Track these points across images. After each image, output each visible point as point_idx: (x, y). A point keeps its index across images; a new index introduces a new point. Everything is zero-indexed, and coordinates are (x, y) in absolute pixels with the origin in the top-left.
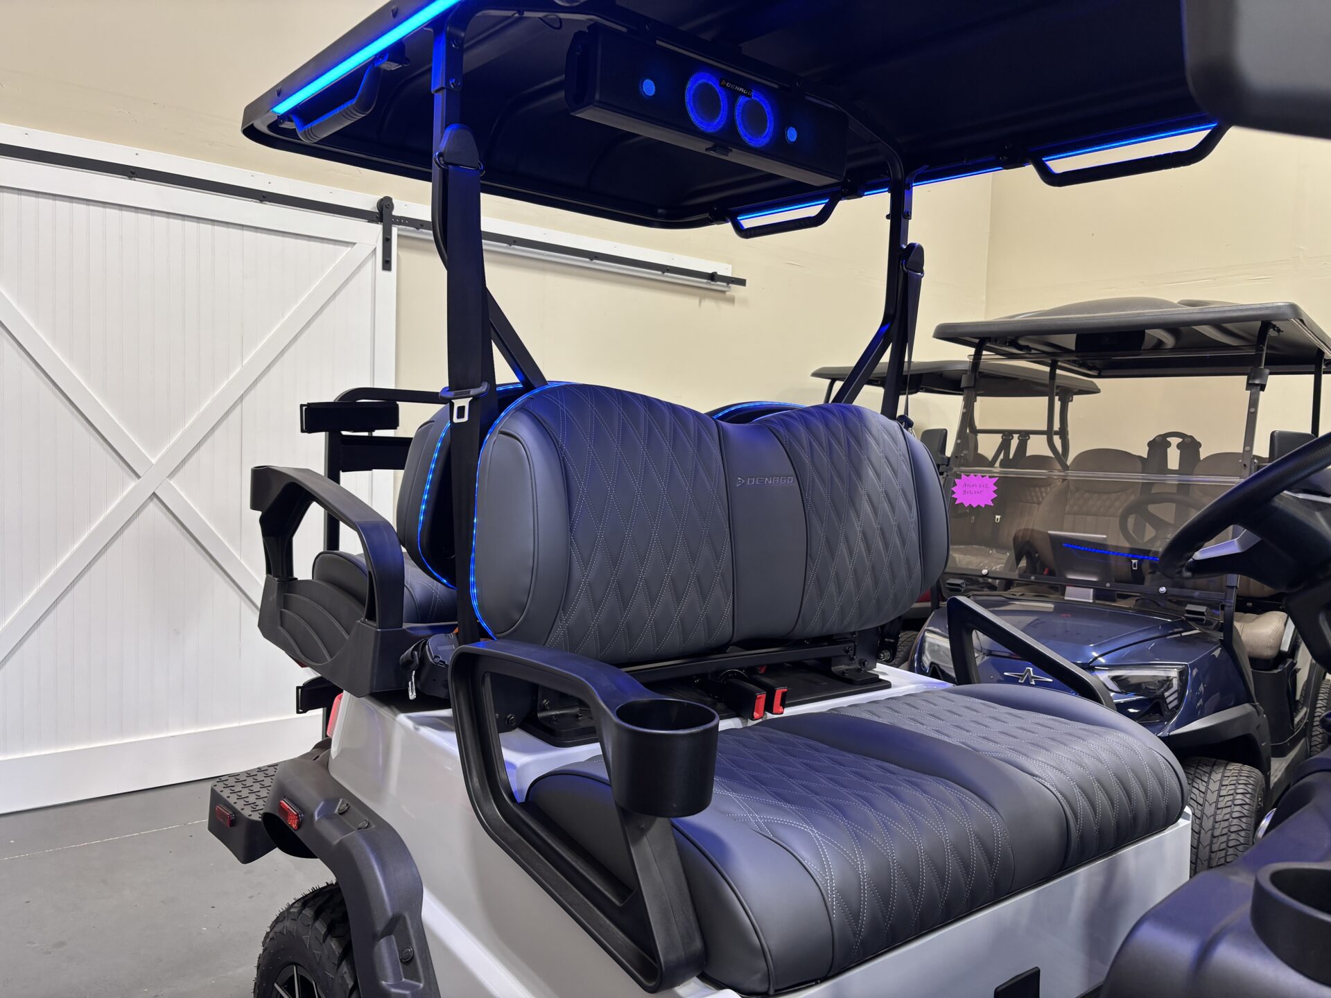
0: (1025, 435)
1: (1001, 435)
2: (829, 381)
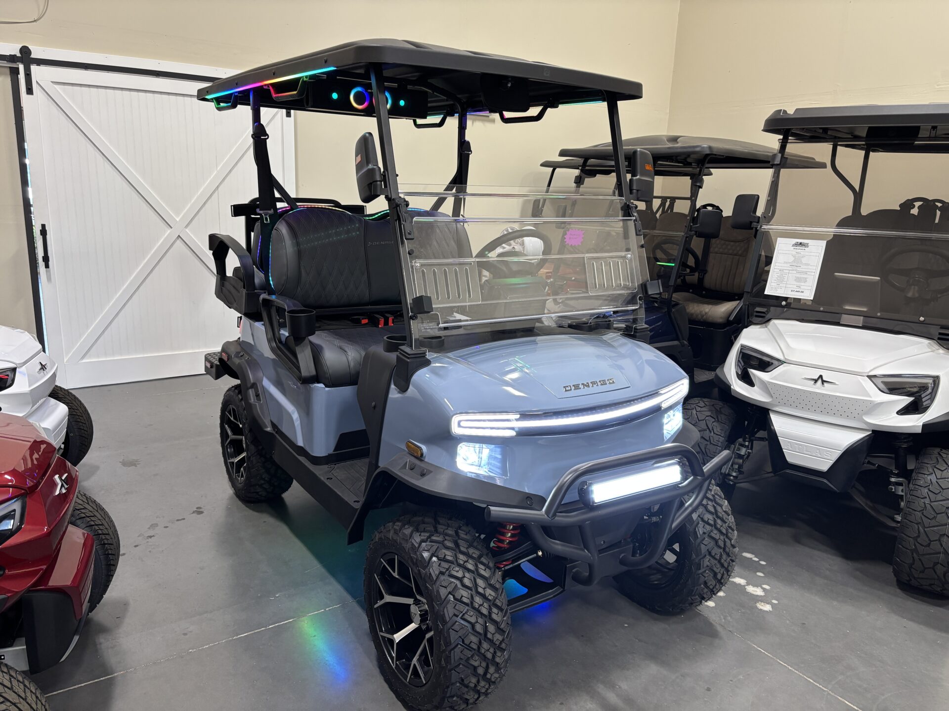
0: (673, 199)
1: (661, 199)
2: (552, 169)
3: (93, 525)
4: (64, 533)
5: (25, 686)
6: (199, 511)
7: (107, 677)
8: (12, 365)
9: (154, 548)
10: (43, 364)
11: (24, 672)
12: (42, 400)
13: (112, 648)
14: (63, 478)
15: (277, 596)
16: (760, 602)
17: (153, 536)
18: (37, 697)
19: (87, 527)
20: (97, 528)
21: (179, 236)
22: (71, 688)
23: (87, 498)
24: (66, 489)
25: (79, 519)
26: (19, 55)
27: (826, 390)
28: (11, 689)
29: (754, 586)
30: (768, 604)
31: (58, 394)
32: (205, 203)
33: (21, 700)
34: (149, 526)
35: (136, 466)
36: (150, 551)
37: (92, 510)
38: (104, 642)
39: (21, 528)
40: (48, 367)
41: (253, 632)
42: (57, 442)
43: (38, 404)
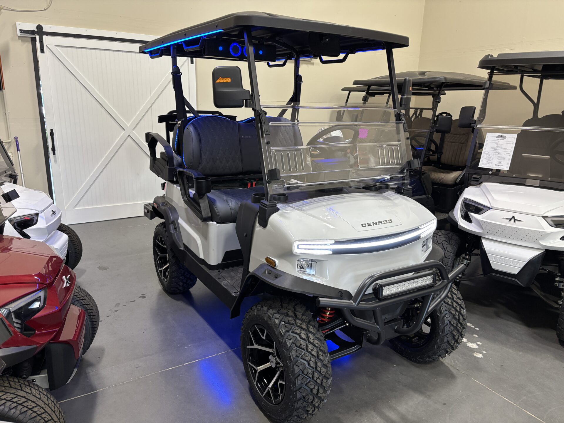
1: (414, 110)
3: (84, 305)
4: (69, 309)
5: (48, 397)
6: (143, 296)
7: (93, 392)
8: (36, 212)
9: (118, 318)
10: (54, 211)
11: (46, 389)
12: (54, 232)
13: (95, 375)
14: (68, 278)
15: (189, 346)
16: (475, 352)
17: (118, 311)
18: (55, 404)
19: (81, 305)
20: (86, 306)
21: (129, 135)
22: (73, 398)
23: (80, 289)
24: (69, 284)
25: (76, 301)
26: (36, 30)
27: (517, 225)
28: (40, 399)
29: (472, 343)
30: (480, 353)
31: (62, 228)
32: (144, 116)
33: (46, 405)
34: (115, 305)
35: (107, 270)
36: (116, 320)
37: (83, 295)
38: (91, 372)
39: (45, 306)
40: (57, 213)
41: (176, 367)
42: (62, 256)
43: (51, 234)
